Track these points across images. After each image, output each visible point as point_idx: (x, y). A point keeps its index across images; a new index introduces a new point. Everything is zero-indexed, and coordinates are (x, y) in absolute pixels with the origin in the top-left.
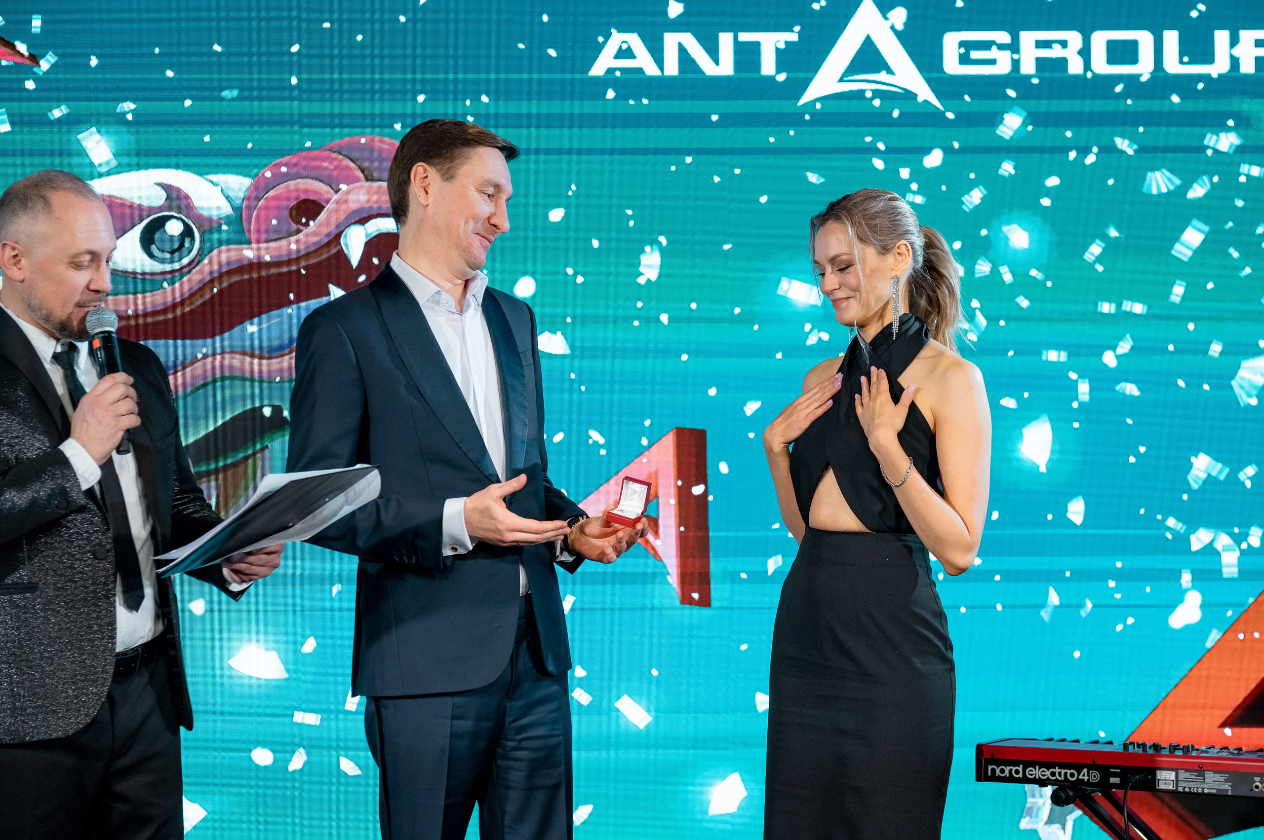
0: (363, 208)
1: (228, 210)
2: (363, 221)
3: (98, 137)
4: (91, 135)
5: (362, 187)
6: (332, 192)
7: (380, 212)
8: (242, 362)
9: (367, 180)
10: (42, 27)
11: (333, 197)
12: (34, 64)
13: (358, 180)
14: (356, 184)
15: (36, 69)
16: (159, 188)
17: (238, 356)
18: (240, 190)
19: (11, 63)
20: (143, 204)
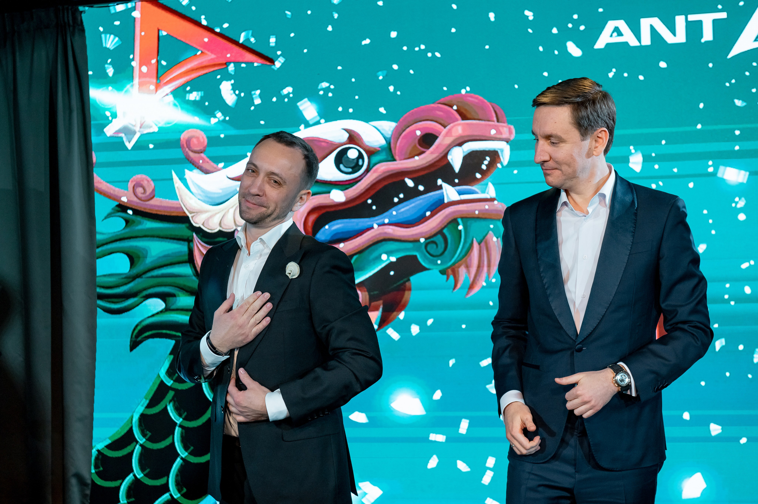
0: (461, 137)
1: (383, 142)
2: (460, 144)
3: (309, 103)
4: (305, 102)
5: (459, 124)
6: (442, 128)
7: (471, 138)
8: (394, 230)
9: (463, 119)
10: (276, 42)
11: (443, 130)
12: (272, 64)
13: (457, 120)
14: (456, 123)
15: (273, 67)
16: (344, 131)
17: (391, 227)
18: (389, 130)
19: (260, 64)
20: (335, 141)
